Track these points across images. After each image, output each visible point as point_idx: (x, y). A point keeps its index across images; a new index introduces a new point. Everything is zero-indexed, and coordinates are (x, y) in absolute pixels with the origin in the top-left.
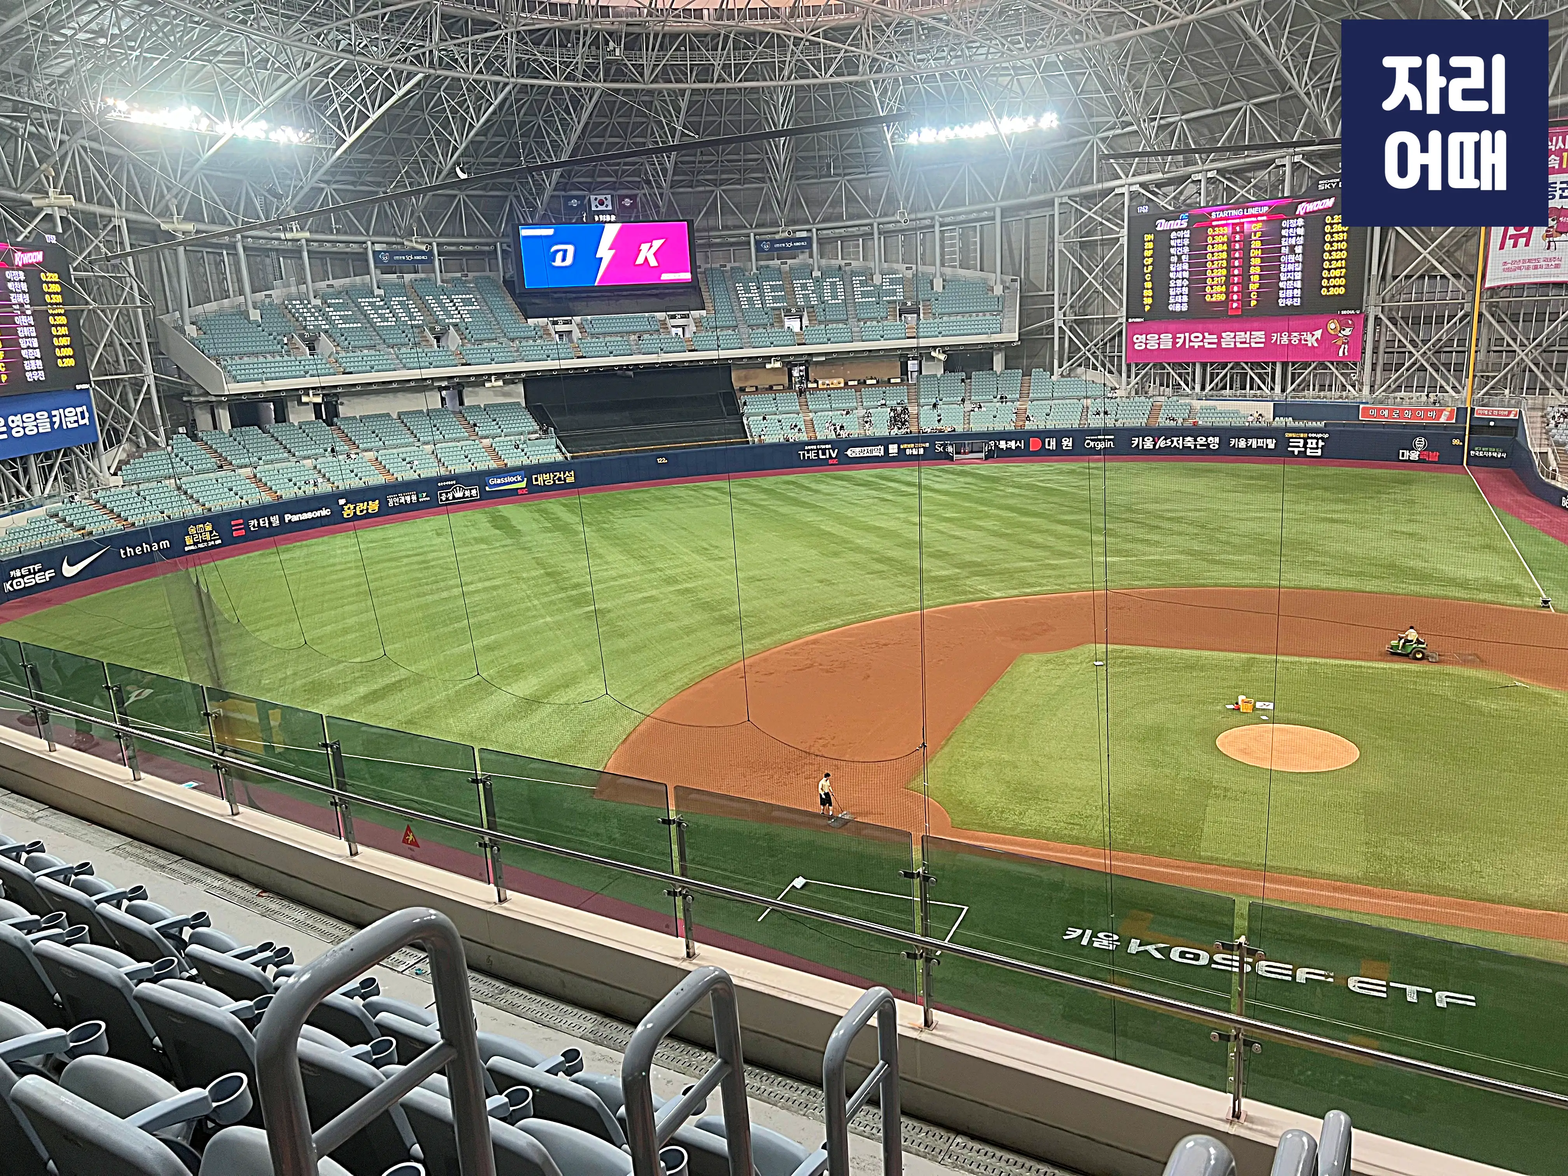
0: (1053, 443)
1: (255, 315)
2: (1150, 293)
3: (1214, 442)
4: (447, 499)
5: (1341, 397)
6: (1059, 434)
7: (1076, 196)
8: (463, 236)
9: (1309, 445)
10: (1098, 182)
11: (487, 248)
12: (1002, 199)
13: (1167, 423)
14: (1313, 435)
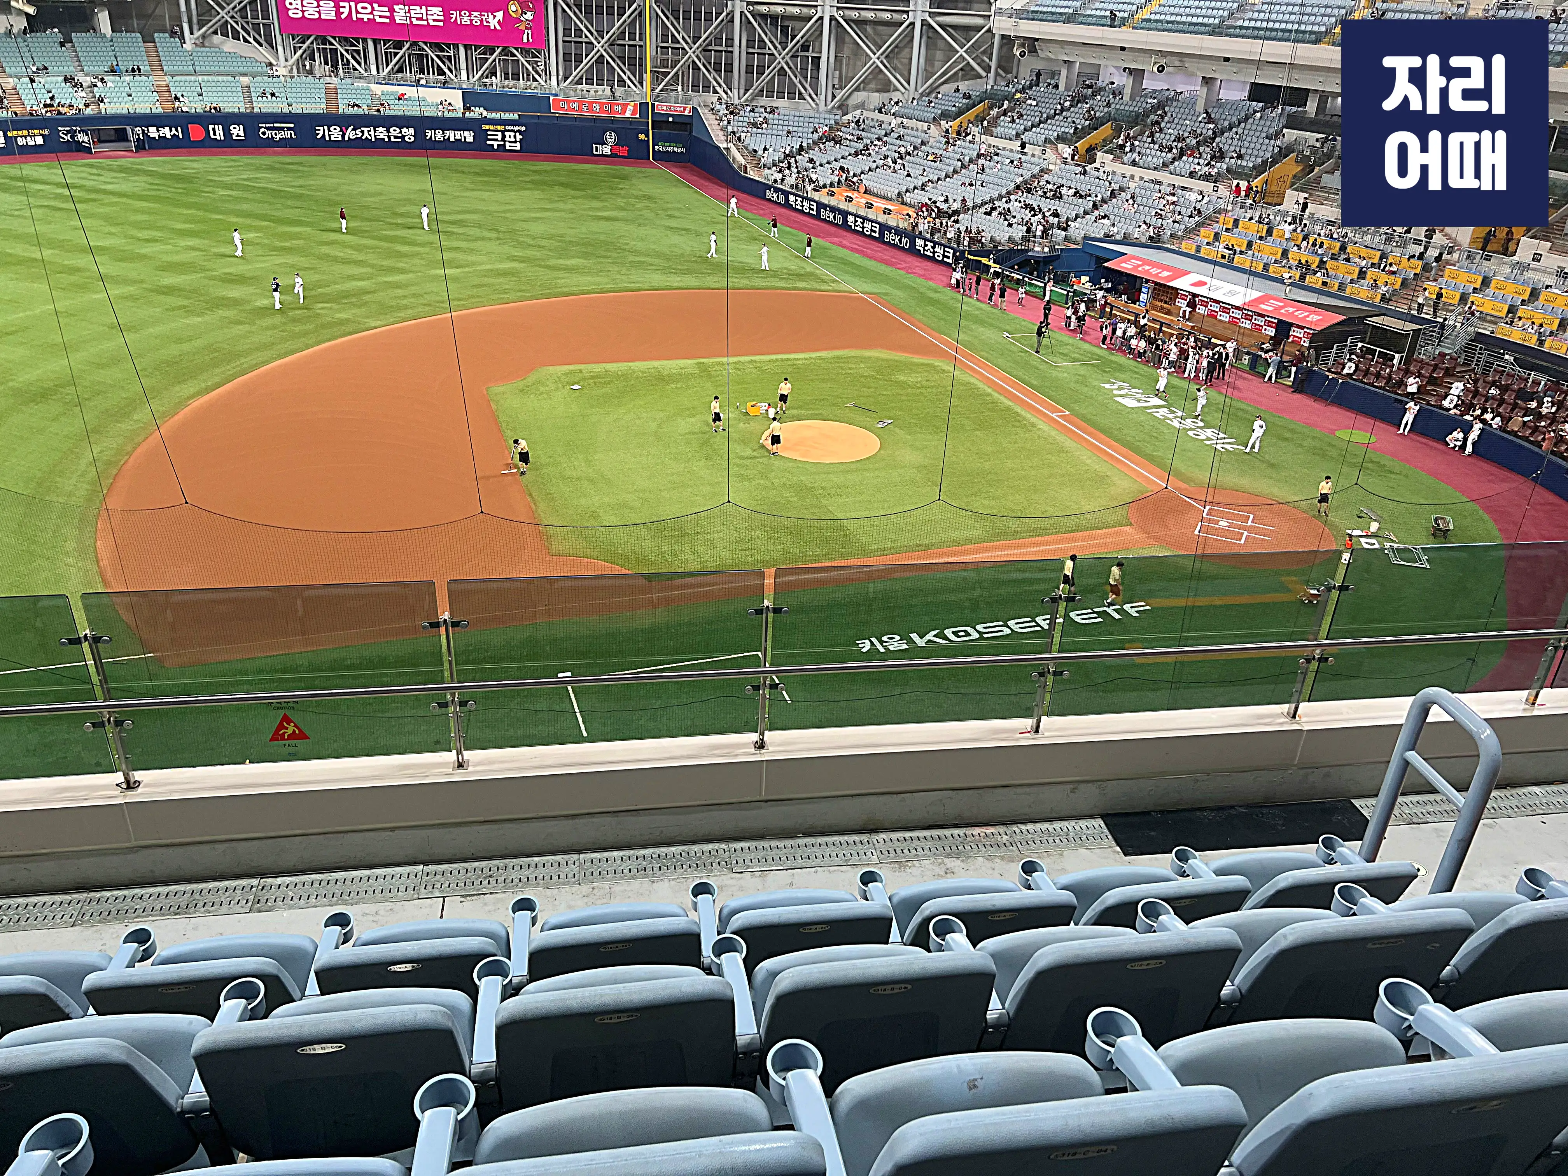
0: (219, 130)
3: (409, 133)
5: (529, 87)
6: (227, 120)
9: (507, 139)
13: (351, 111)
14: (511, 128)
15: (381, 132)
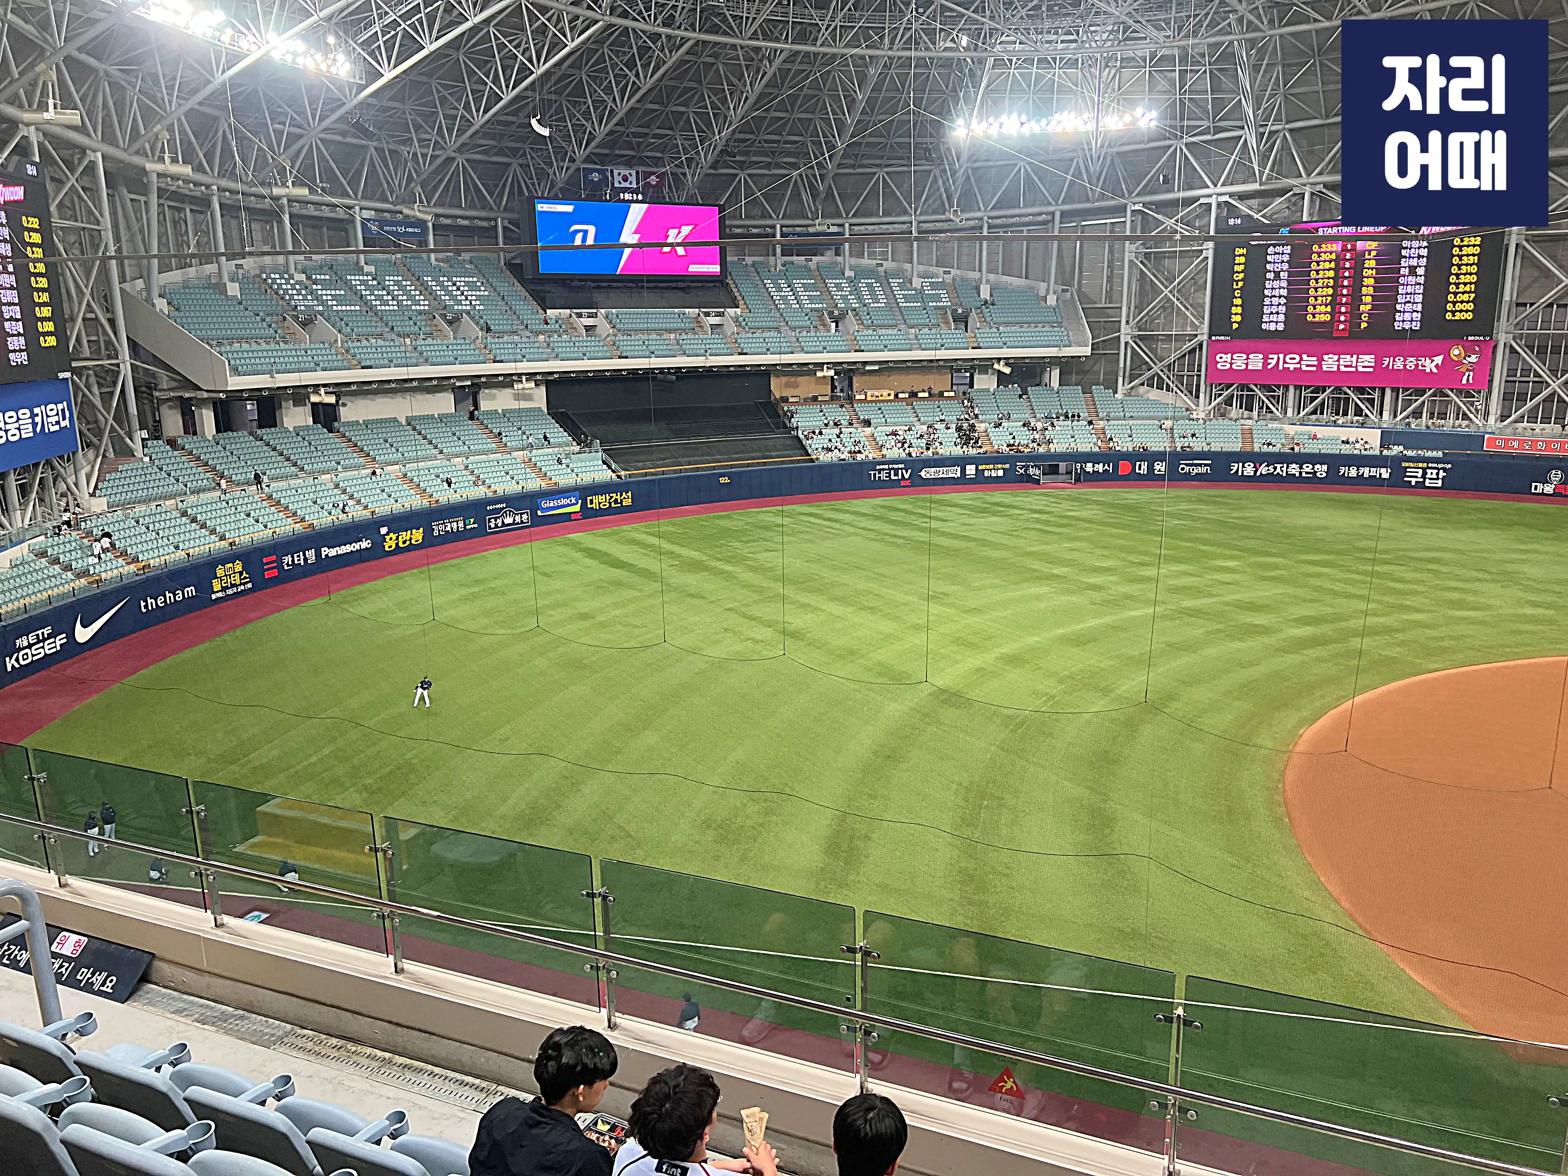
0: (1144, 466)
1: (233, 289)
2: (1239, 310)
3: (1322, 470)
4: (496, 526)
5: (1460, 426)
6: (1152, 457)
7: (1152, 203)
8: (460, 206)
9: (1429, 476)
10: (1179, 190)
11: (485, 224)
12: (1063, 203)
13: (1265, 449)
14: (1434, 465)
15: (1294, 469)
